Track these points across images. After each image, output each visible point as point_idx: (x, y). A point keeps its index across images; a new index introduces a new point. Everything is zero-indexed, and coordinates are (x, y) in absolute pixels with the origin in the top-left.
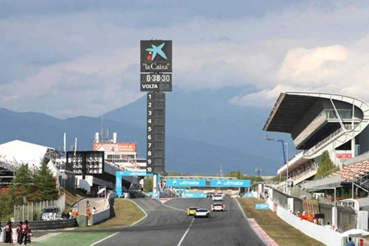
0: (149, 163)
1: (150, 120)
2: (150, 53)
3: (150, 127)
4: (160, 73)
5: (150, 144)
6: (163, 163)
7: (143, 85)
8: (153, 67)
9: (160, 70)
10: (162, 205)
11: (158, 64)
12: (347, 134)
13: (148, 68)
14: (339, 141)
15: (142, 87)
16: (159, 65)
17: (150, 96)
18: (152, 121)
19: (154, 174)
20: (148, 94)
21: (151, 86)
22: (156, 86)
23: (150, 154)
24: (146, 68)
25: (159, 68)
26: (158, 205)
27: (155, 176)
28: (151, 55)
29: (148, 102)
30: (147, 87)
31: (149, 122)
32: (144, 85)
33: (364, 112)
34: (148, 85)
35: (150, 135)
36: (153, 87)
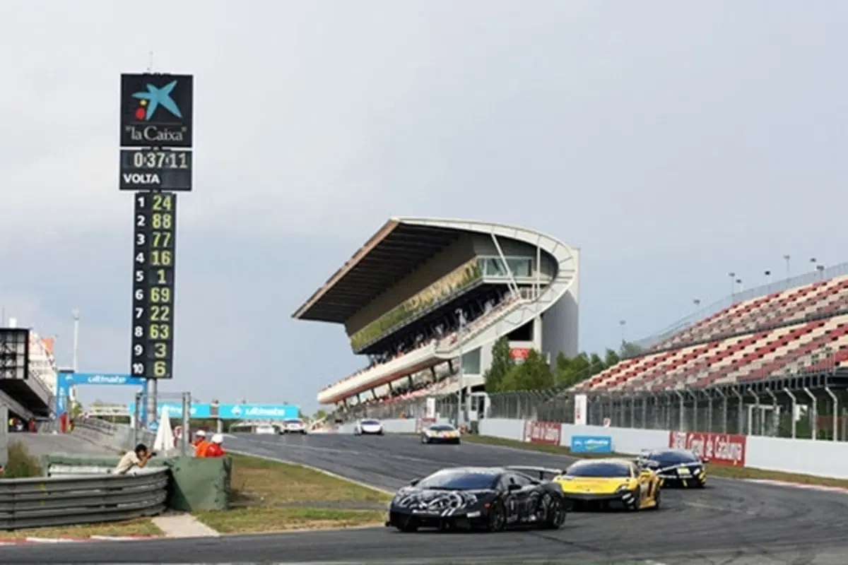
0: (137, 354)
1: (141, 255)
2: (143, 103)
3: (142, 272)
4: (164, 148)
5: (140, 310)
7: (125, 176)
8: (149, 133)
9: (166, 141)
11: (161, 129)
12: (526, 308)
13: (138, 136)
14: (508, 321)
15: (122, 179)
16: (163, 131)
17: (141, 200)
18: (145, 257)
19: (148, 379)
20: (137, 196)
21: (145, 179)
22: (156, 179)
23: (139, 333)
24: (133, 137)
25: (164, 136)
27: (151, 383)
28: (145, 108)
29: (136, 215)
30: (134, 181)
31: (137, 259)
32: (128, 176)
33: (562, 262)
34: (137, 175)
35: (140, 290)
36: (148, 180)
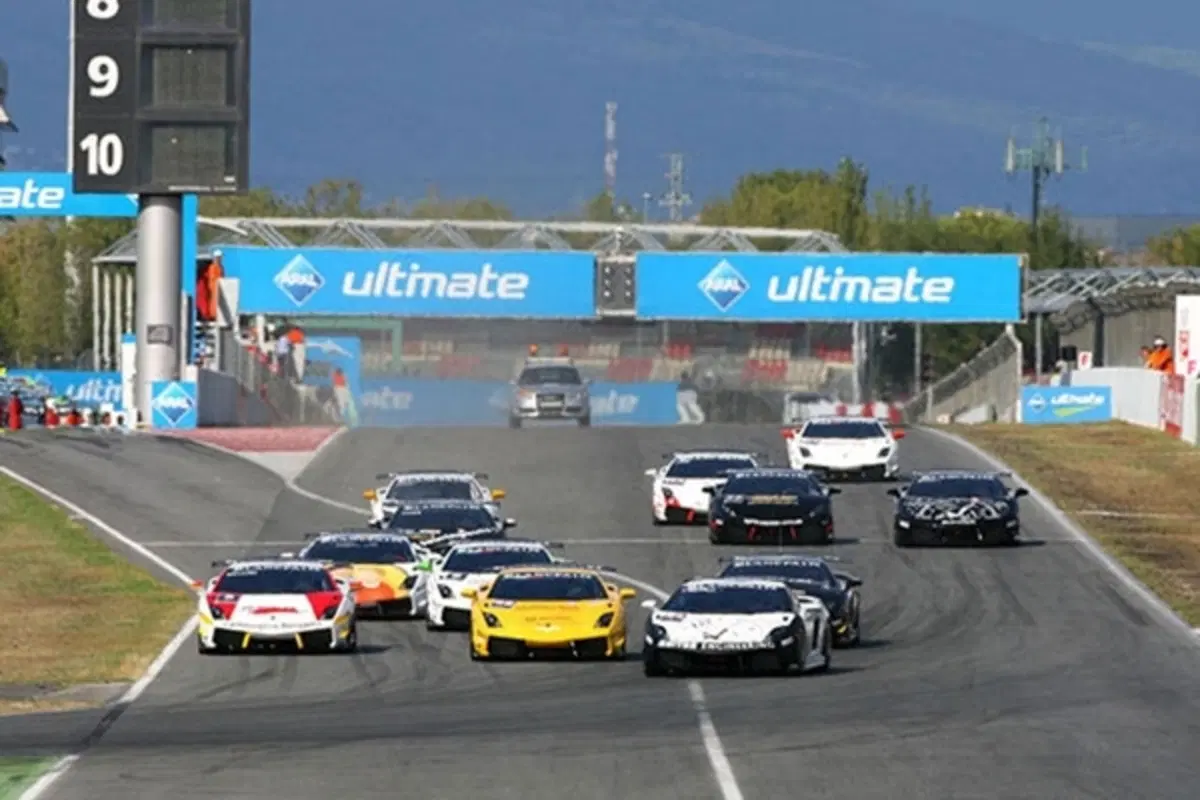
0: (95, 92)
6: (237, 90)
10: (284, 494)
19: (145, 200)
23: (101, 7)
26: (266, 502)
27: (156, 217)
